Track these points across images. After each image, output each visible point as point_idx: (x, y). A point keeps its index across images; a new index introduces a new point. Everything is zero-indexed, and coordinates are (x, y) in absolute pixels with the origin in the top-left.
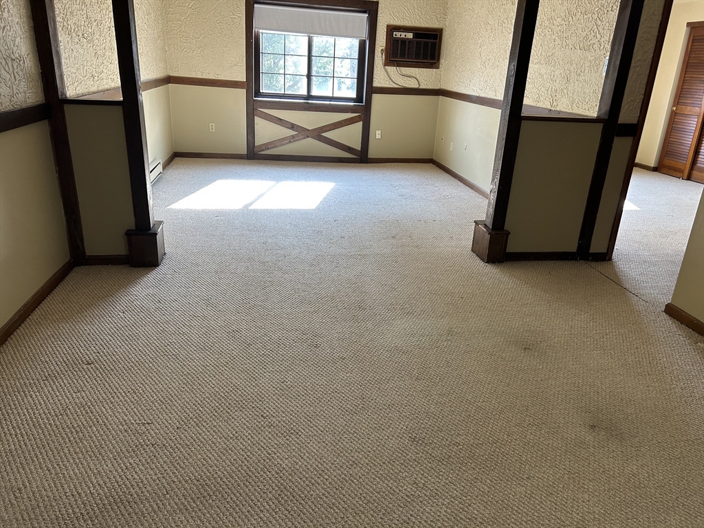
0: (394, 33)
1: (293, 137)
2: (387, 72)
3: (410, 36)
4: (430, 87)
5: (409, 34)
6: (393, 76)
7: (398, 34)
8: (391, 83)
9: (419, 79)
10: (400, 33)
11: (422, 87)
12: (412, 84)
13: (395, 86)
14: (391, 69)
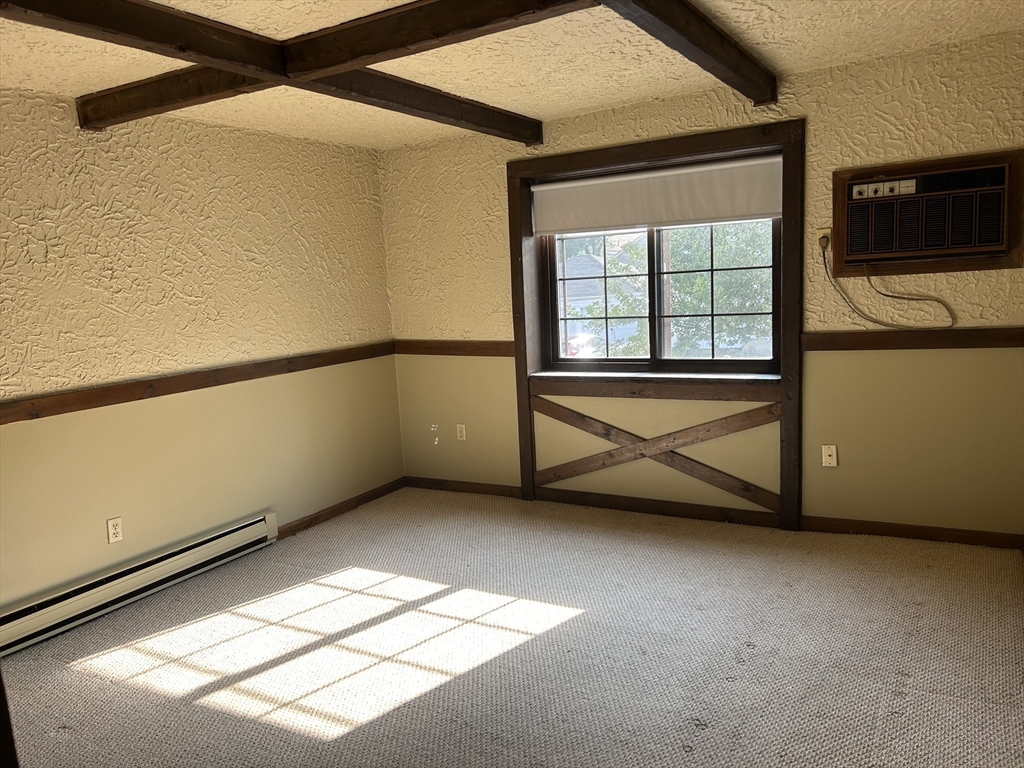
0: (856, 189)
1: (610, 454)
2: (843, 292)
3: (907, 187)
4: (993, 320)
5: (904, 183)
6: (863, 301)
7: (868, 190)
8: (858, 320)
9: (950, 301)
10: (872, 187)
11: (966, 322)
12: (931, 317)
13: (871, 326)
14: (856, 285)
